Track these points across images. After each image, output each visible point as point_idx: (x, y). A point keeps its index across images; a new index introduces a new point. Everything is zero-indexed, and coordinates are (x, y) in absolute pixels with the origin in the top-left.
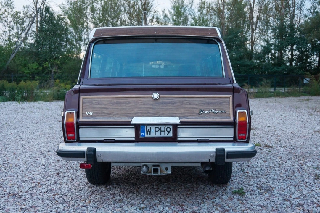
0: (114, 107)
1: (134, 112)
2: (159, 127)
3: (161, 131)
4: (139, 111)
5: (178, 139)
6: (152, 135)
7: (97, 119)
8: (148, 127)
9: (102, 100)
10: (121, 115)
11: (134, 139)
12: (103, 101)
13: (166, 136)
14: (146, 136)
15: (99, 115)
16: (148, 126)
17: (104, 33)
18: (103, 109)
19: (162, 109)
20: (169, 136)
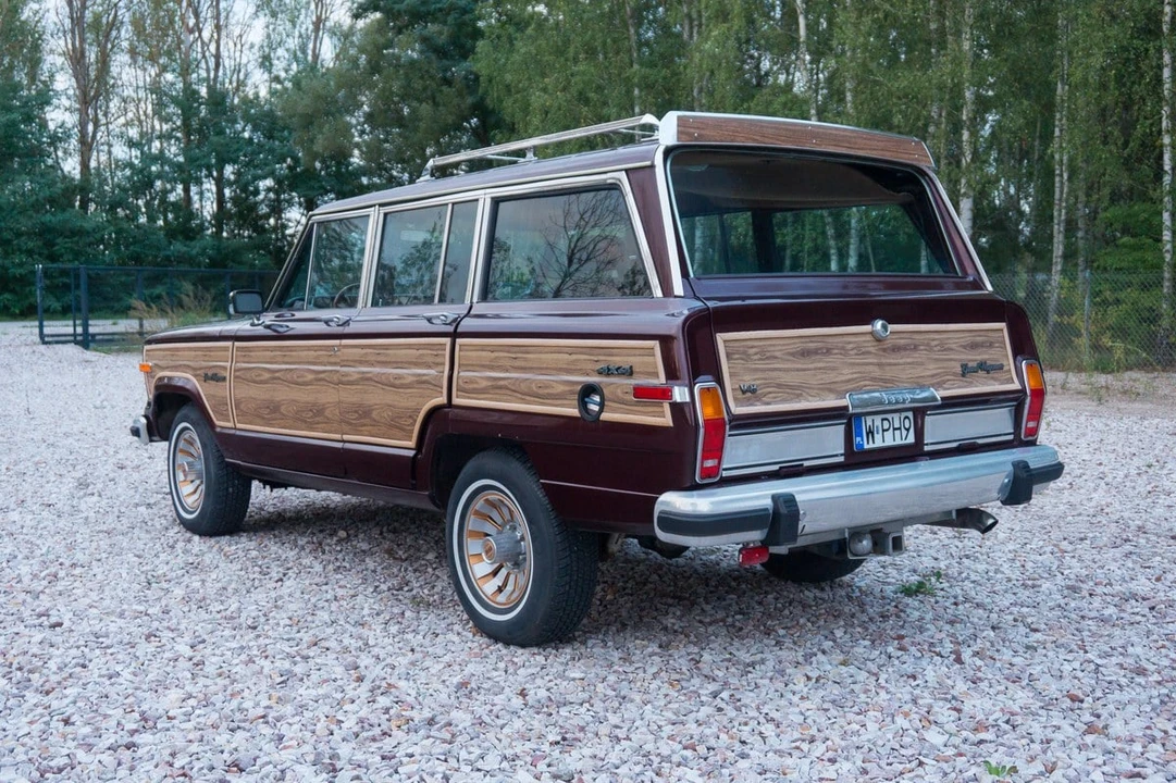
0: (799, 366)
1: (844, 378)
2: (889, 416)
3: (895, 429)
4: (852, 373)
5: (926, 448)
6: (878, 443)
7: (768, 404)
8: (869, 420)
9: (771, 345)
10: (819, 389)
11: (842, 459)
12: (772, 348)
13: (904, 442)
14: (866, 446)
15: (770, 393)
16: (868, 418)
17: (703, 132)
18: (775, 374)
19: (895, 365)
20: (908, 441)
